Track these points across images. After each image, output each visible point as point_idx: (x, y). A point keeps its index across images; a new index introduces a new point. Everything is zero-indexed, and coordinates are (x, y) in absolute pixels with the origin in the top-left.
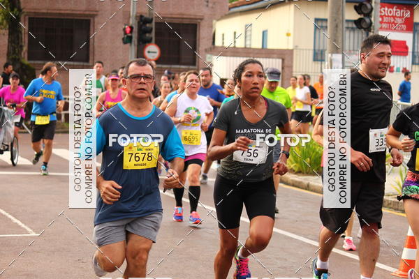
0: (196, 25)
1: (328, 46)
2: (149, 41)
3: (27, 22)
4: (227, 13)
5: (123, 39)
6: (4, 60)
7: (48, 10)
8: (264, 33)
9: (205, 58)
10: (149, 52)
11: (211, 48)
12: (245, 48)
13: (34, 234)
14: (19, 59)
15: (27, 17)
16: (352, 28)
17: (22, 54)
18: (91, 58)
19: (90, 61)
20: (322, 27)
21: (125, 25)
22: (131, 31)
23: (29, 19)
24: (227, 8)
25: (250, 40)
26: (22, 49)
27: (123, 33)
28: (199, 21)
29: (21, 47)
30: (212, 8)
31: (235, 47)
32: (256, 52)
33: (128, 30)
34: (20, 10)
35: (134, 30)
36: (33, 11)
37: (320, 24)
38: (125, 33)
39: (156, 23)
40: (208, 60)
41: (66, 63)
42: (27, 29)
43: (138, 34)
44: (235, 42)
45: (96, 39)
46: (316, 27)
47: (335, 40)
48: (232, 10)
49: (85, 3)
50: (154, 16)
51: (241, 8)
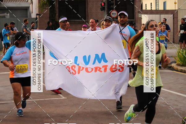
2: (113, 9)
5: (101, 8)
6: (48, 20)
8: (165, 3)
9: (138, 15)
10: (113, 14)
11: (141, 11)
12: (156, 10)
13: (64, 98)
14: (55, 19)
17: (56, 17)
18: (87, 18)
19: (87, 19)
21: (102, 2)
22: (104, 5)
25: (158, 6)
26: (56, 15)
27: (100, 6)
29: (56, 14)
31: (151, 10)
32: (161, 12)
33: (103, 4)
35: (106, 4)
38: (102, 6)
40: (139, 16)
41: (76, 20)
42: (58, 6)
43: (108, 6)
44: (151, 8)
45: (89, 9)
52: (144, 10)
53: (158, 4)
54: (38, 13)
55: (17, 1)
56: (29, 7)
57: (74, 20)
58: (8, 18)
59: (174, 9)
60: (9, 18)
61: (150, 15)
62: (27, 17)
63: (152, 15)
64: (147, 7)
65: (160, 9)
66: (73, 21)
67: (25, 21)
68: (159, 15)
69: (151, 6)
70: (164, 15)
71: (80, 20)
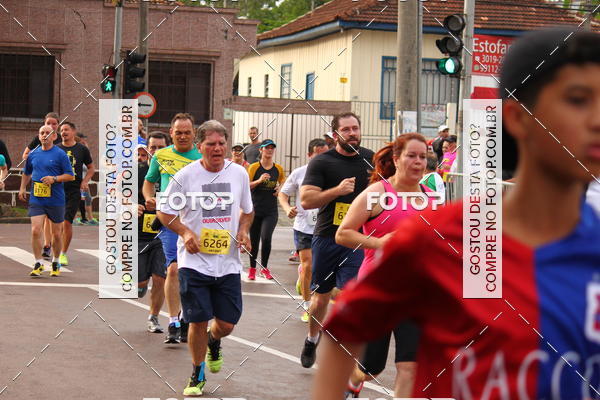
0: (210, 65)
1: (397, 99)
2: (141, 89)
5: (102, 85)
8: (309, 78)
9: (222, 113)
10: (139, 105)
11: (231, 99)
12: (281, 99)
20: (392, 69)
21: (106, 65)
24: (255, 41)
25: (289, 87)
27: (102, 76)
28: (213, 59)
30: (233, 40)
31: (266, 97)
32: (297, 105)
35: (118, 74)
37: (388, 65)
39: (150, 62)
40: (227, 117)
41: (18, 119)
43: (126, 78)
45: (63, 86)
46: (385, 69)
47: (407, 91)
48: (263, 44)
49: (46, 31)
50: (148, 51)
51: (275, 41)
52: (241, 97)
53: (290, 80)
57: (13, 119)
59: (338, 98)
61: (261, 114)
63: (266, 114)
64: (252, 88)
65: (293, 96)
66: (10, 122)
68: (290, 116)
69: (267, 83)
70: (304, 116)
71: (32, 120)
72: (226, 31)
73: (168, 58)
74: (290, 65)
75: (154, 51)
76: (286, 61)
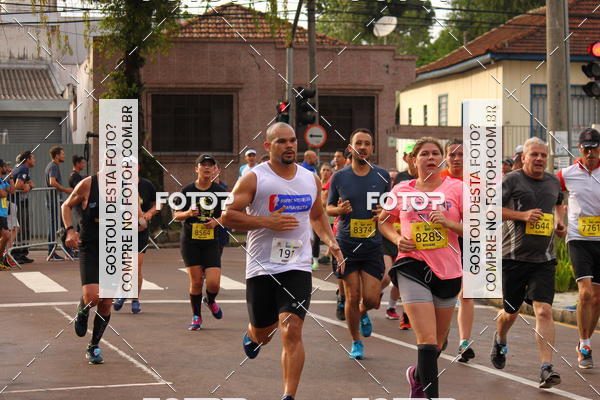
0: (374, 98)
1: (549, 122)
2: (312, 122)
3: (150, 102)
4: (414, 81)
5: (277, 117)
7: (176, 84)
9: (386, 141)
10: (311, 136)
11: (394, 128)
12: (439, 126)
13: (164, 382)
15: (149, 95)
16: (581, 96)
17: (145, 142)
18: (235, 146)
19: (234, 150)
20: (541, 95)
21: (279, 101)
22: (288, 109)
23: (153, 95)
24: (414, 75)
25: (447, 115)
26: (144, 137)
27: (276, 112)
28: (377, 92)
29: (143, 133)
30: (394, 74)
31: (425, 125)
32: (454, 131)
33: (284, 107)
34: (140, 85)
35: (291, 107)
36: (157, 86)
37: (538, 92)
38: (280, 112)
39: (319, 97)
40: (390, 145)
42: (150, 110)
43: (297, 113)
44: (426, 119)
45: (241, 121)
46: (533, 96)
47: (558, 113)
48: (421, 77)
49: (225, 73)
50: (317, 88)
51: (431, 75)
52: (403, 126)
53: (447, 109)
54: (92, 132)
55: (31, 96)
56: (65, 113)
58: (4, 143)
60: (6, 145)
62: (60, 142)
64: (412, 118)
65: (449, 124)
67: (56, 153)
69: (425, 113)
72: (387, 67)
73: (335, 93)
74: (446, 96)
75: (322, 87)
76: (443, 93)
